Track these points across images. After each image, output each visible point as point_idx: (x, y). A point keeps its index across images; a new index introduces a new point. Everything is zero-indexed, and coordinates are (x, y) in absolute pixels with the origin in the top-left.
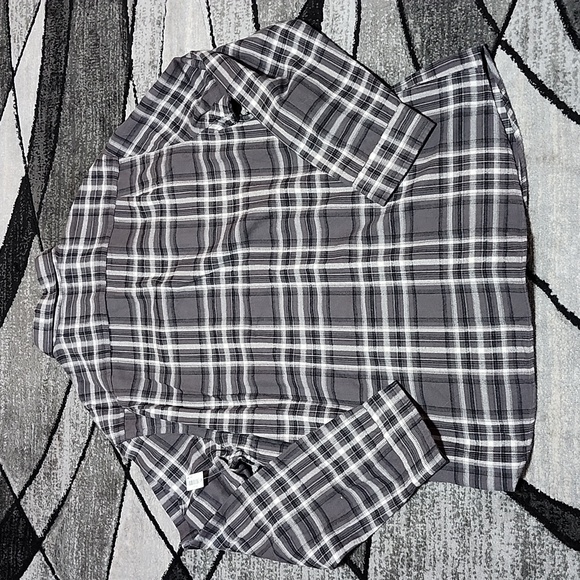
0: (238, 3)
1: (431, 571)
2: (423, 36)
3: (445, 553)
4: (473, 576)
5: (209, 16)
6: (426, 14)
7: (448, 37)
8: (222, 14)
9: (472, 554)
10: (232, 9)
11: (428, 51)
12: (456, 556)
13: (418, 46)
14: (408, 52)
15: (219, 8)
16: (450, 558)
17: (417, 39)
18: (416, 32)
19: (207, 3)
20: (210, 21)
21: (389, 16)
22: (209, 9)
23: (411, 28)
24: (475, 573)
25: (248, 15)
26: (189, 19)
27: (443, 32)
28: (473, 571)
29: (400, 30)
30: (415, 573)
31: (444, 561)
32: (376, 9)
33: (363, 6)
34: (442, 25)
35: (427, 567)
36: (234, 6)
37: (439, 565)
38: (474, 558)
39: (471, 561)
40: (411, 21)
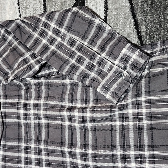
0: (35, 2)
2: (147, 27)
5: (19, 8)
6: (149, 14)
7: (164, 29)
8: (26, 8)
10: (32, 5)
11: (151, 37)
13: (143, 33)
14: (137, 37)
15: (25, 4)
17: (143, 29)
18: (143, 24)
19: (18, 1)
20: (20, 11)
21: (125, 14)
22: (19, 5)
23: (139, 22)
25: (41, 9)
26: (8, 10)
27: (160, 26)
29: (132, 23)
32: (117, 10)
33: (109, 7)
34: (160, 21)
36: (33, 4)
40: (139, 18)
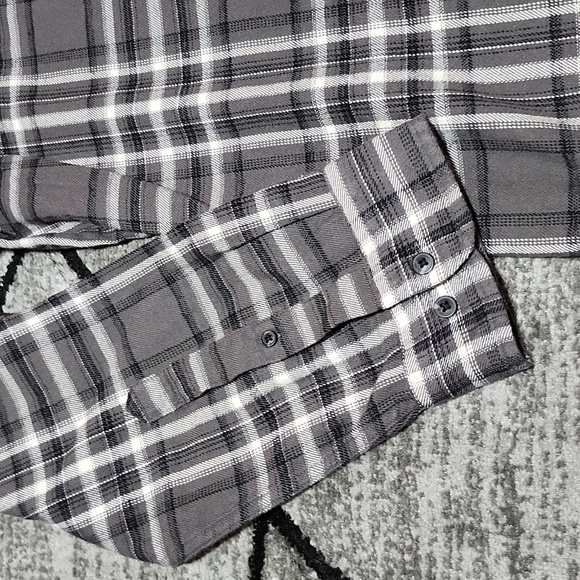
1: (437, 467)
3: (476, 416)
4: (557, 473)
9: (553, 414)
12: (506, 422)
16: (491, 430)
24: (561, 464)
28: (554, 459)
30: (392, 475)
31: (473, 437)
35: (426, 457)
37: (460, 450)
38: (560, 423)
39: (551, 432)
